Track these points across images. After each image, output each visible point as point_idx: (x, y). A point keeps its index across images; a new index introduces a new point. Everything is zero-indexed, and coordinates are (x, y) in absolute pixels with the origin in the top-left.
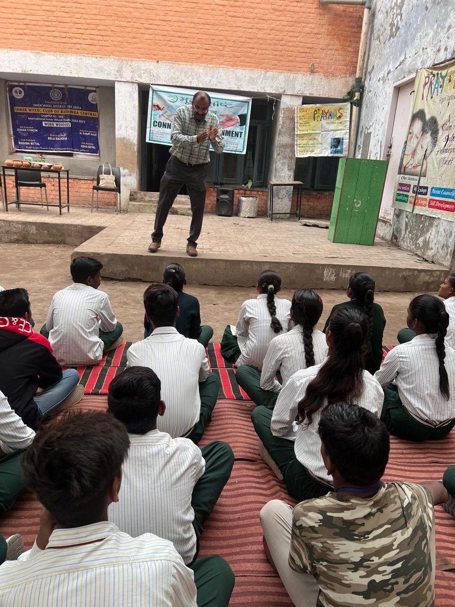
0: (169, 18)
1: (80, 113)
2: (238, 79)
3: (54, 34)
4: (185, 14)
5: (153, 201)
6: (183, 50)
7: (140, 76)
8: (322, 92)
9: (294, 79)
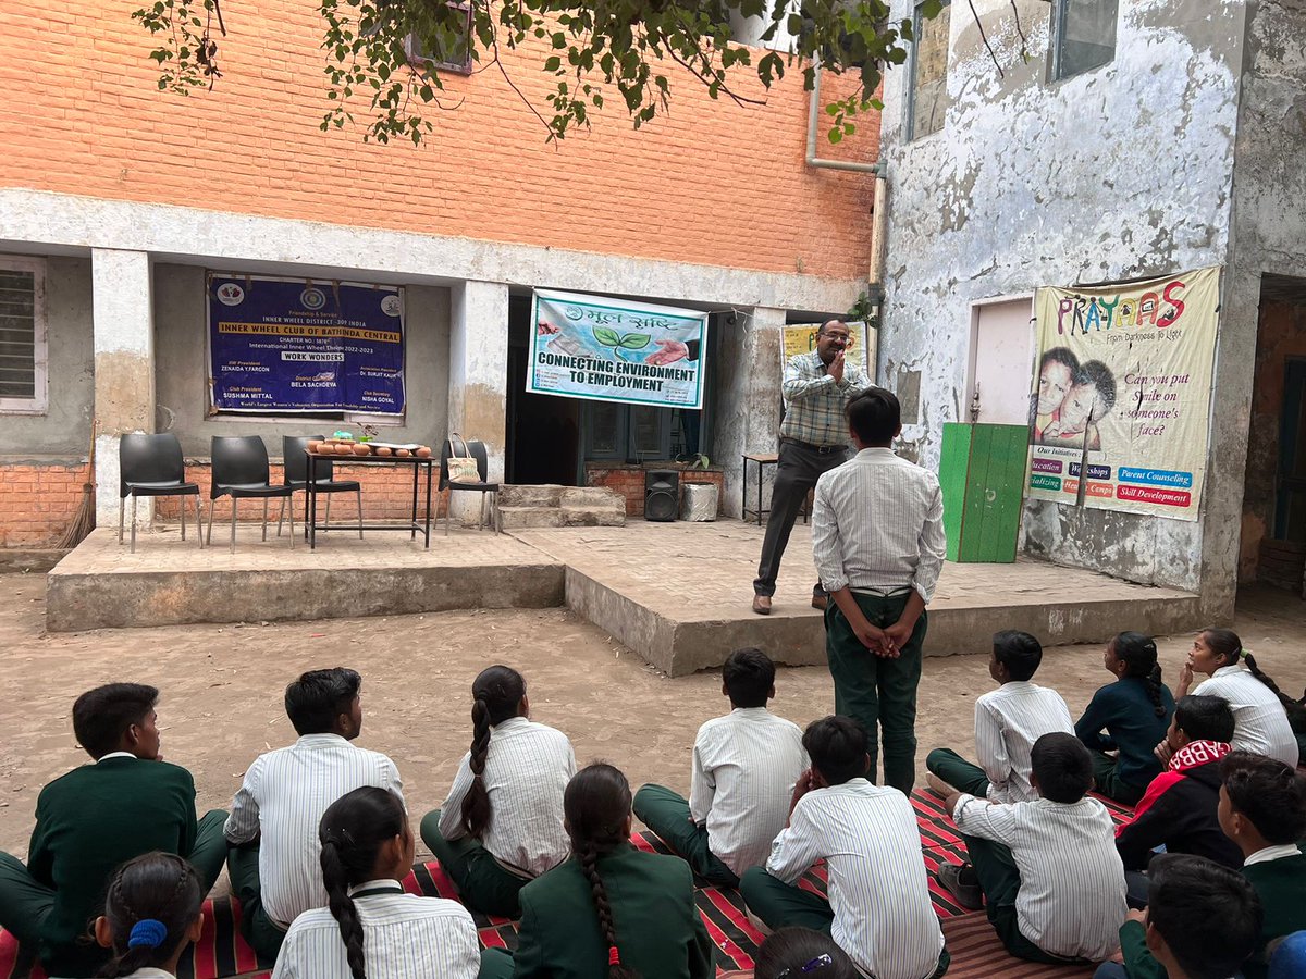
0: (566, 175)
1: (362, 335)
2: (683, 280)
3: (351, 191)
4: (594, 171)
5: (539, 502)
6: (590, 230)
7: (515, 273)
8: (816, 304)
9: (774, 282)
